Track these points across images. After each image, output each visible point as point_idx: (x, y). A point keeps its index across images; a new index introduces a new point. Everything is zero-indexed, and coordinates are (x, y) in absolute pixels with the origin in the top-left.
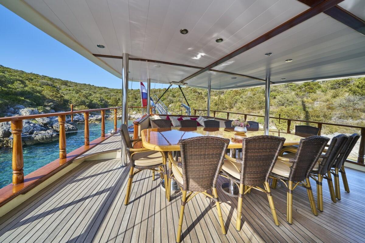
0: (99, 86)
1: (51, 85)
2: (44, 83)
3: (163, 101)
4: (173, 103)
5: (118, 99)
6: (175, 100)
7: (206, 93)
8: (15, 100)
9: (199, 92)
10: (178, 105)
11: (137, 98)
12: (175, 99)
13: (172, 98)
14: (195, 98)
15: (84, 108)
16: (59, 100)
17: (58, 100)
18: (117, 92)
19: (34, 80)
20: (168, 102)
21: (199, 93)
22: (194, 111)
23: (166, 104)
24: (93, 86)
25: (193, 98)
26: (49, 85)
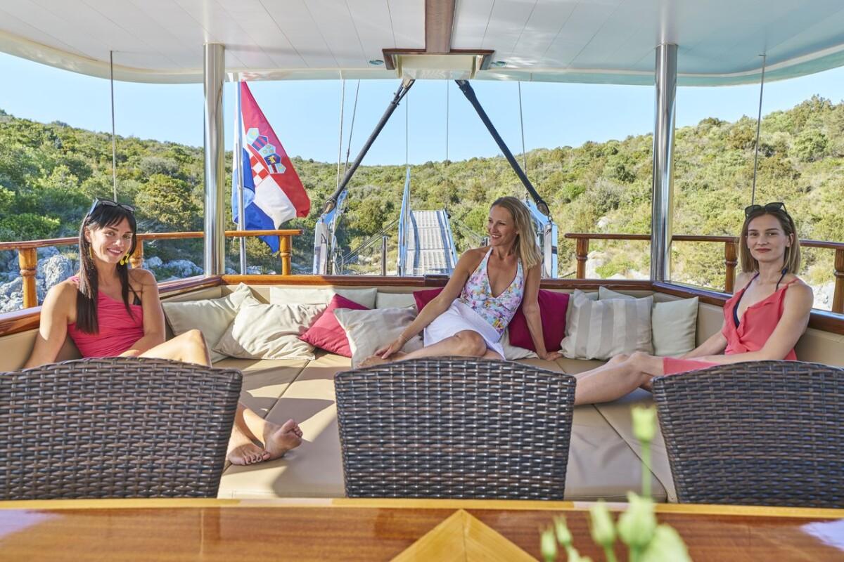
0: (330, 162)
1: (174, 171)
2: (154, 165)
3: (569, 201)
4: (619, 210)
5: (383, 207)
6: (628, 196)
7: (807, 144)
8: (34, 228)
9: (770, 143)
10: (642, 219)
11: (459, 194)
12: (631, 186)
13: (612, 185)
14: (739, 177)
15: (256, 247)
16: (175, 221)
17: (171, 220)
18: (389, 180)
19: (130, 158)
20: (594, 204)
21: (769, 151)
22: (574, 241)
23: (583, 214)
24: (312, 161)
25: (726, 177)
26: (168, 173)
